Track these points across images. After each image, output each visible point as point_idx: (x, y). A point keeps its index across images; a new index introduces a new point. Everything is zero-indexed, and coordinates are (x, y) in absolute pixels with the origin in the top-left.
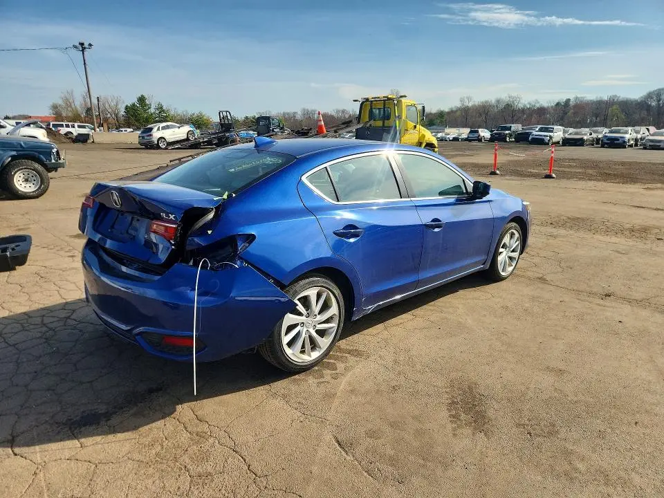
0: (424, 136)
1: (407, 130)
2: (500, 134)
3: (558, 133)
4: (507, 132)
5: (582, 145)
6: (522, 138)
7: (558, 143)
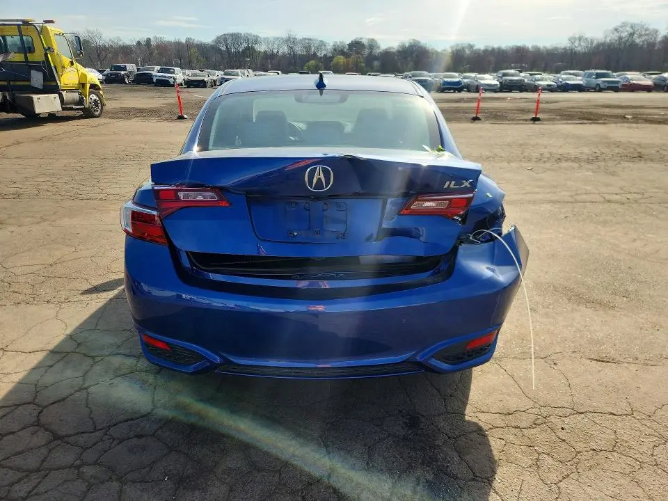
0: (84, 76)
1: (63, 67)
2: (115, 74)
3: (180, 75)
4: (122, 73)
5: (205, 86)
6: (143, 80)
7: (181, 84)
